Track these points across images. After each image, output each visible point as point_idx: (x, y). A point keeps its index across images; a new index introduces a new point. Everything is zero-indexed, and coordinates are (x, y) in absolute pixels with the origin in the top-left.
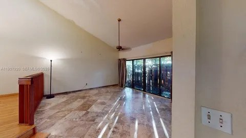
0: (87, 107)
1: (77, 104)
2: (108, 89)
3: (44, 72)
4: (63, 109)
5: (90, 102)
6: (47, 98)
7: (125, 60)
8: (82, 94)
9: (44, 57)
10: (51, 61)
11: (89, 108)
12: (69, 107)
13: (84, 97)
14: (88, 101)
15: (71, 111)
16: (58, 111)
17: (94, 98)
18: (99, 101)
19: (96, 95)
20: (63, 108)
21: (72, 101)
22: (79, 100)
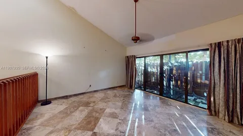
0: (93, 123)
1: (79, 115)
2: (115, 91)
3: (38, 72)
4: (59, 126)
5: (97, 112)
6: (42, 105)
7: (135, 57)
8: (84, 98)
9: (38, 53)
10: (47, 58)
11: (95, 125)
12: (67, 122)
13: (87, 104)
14: (93, 110)
15: (70, 131)
16: (51, 129)
17: (101, 105)
18: (108, 111)
19: (102, 100)
20: (58, 123)
21: (72, 109)
22: (81, 108)
